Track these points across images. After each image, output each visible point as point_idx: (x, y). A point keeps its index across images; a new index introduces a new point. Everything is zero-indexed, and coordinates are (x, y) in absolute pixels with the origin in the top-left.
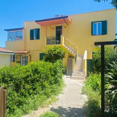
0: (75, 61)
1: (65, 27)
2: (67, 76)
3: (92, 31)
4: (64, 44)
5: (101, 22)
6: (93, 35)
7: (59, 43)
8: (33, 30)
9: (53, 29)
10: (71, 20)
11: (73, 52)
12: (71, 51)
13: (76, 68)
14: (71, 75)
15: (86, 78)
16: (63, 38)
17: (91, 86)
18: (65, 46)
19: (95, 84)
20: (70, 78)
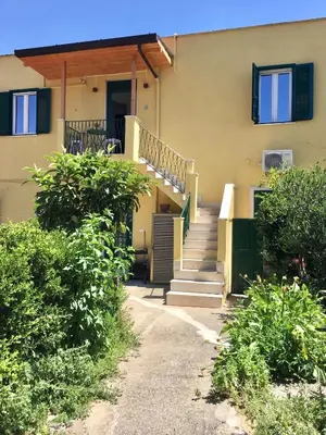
0: (186, 226)
1: (146, 86)
2: (148, 291)
3: (255, 102)
4: (141, 155)
5: (289, 71)
6: (256, 123)
7: (120, 149)
8: (12, 92)
9: (95, 90)
10: (171, 57)
11: (176, 190)
12: (167, 183)
13: (188, 254)
14: (167, 287)
15: (229, 297)
16: (134, 127)
17: (262, 351)
18: (143, 161)
19: (281, 342)
20: (162, 301)
